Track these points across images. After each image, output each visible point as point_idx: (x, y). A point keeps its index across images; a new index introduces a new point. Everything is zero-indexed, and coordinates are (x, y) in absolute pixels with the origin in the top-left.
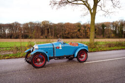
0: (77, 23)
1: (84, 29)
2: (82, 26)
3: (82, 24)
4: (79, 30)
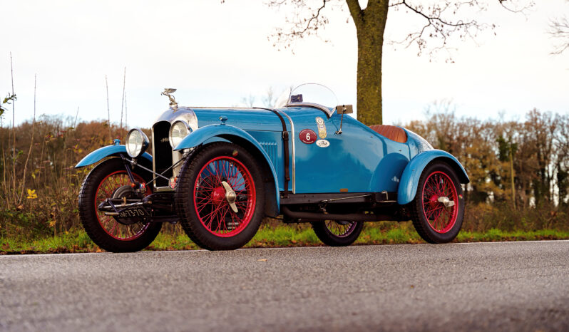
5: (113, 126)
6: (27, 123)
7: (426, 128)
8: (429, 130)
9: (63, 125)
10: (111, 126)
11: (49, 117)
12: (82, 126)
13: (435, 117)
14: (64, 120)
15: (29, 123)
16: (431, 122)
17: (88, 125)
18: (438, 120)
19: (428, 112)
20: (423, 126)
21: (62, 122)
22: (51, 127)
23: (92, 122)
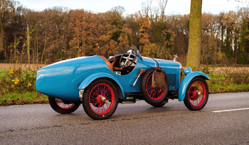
0: (108, 14)
1: (130, 31)
2: (124, 22)
3: (125, 15)
4: (115, 37)
5: (86, 12)
6: (46, 9)
7: (237, 14)
8: (238, 16)
9: (63, 11)
10: (85, 12)
11: (56, 7)
12: (71, 11)
13: (241, 9)
14: (63, 9)
15: (47, 10)
16: (239, 12)
17: (75, 11)
18: (243, 11)
19: (238, 7)
20: (235, 14)
21: (62, 10)
22: (57, 12)
23: (76, 10)
